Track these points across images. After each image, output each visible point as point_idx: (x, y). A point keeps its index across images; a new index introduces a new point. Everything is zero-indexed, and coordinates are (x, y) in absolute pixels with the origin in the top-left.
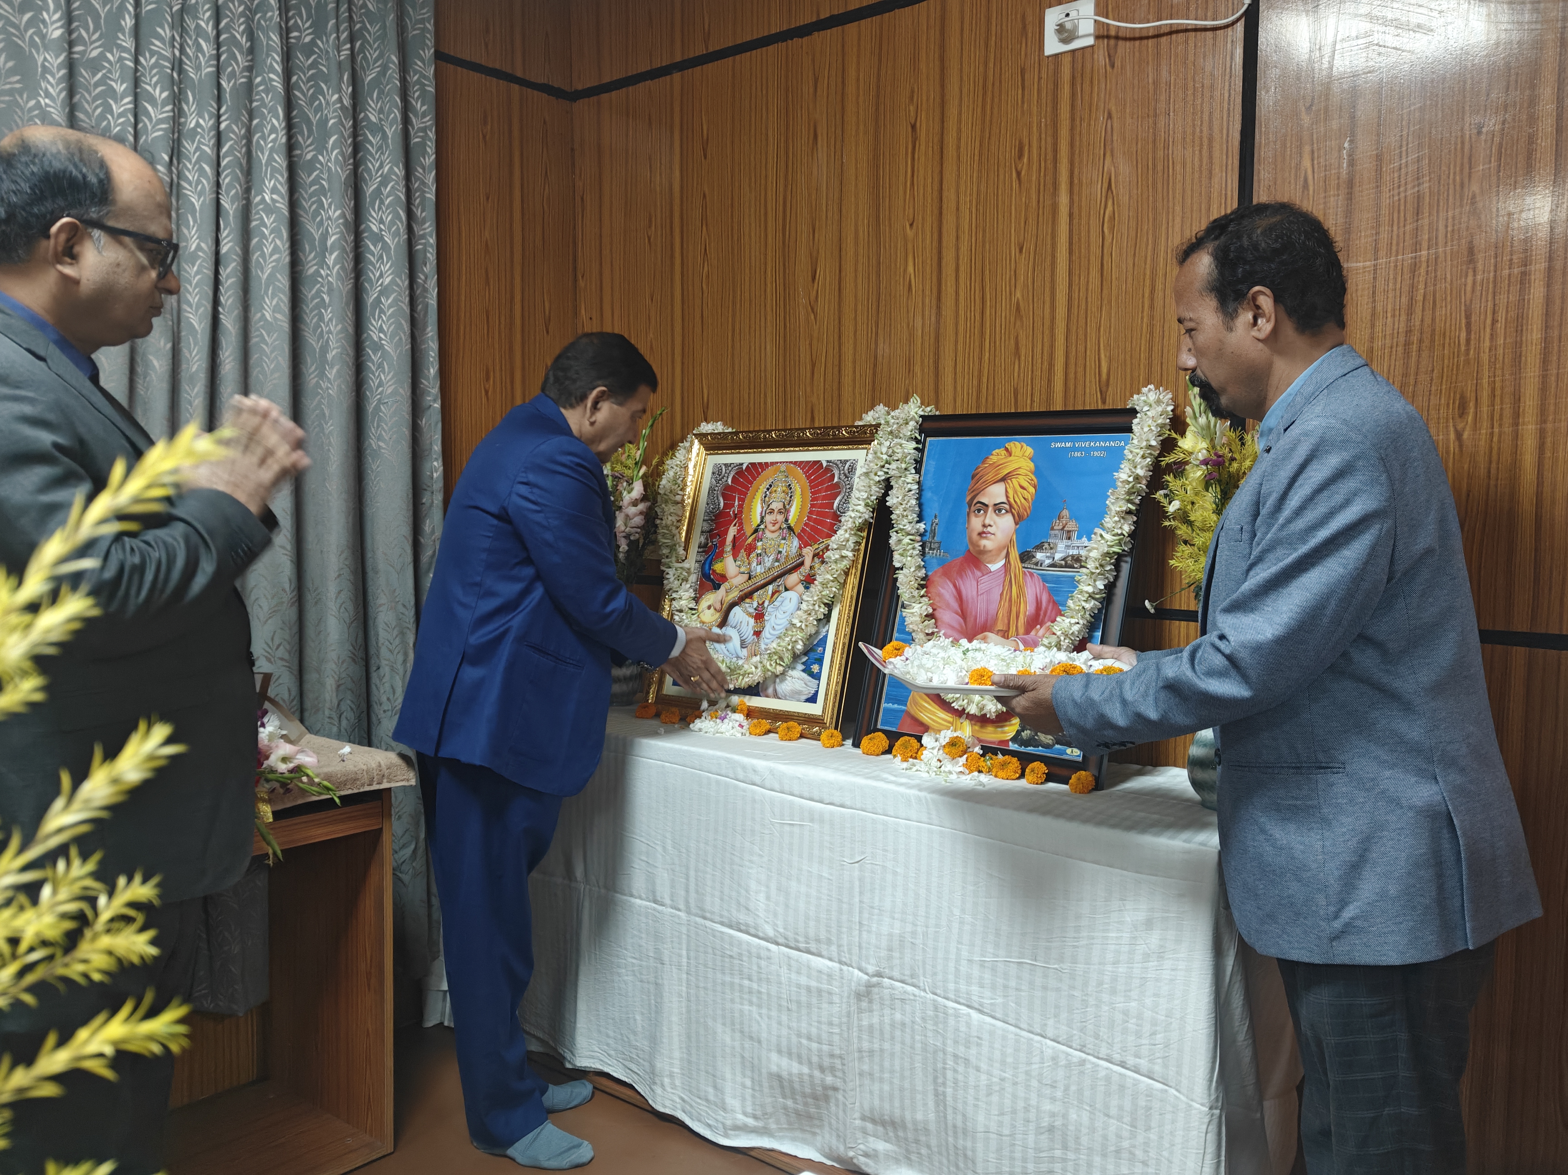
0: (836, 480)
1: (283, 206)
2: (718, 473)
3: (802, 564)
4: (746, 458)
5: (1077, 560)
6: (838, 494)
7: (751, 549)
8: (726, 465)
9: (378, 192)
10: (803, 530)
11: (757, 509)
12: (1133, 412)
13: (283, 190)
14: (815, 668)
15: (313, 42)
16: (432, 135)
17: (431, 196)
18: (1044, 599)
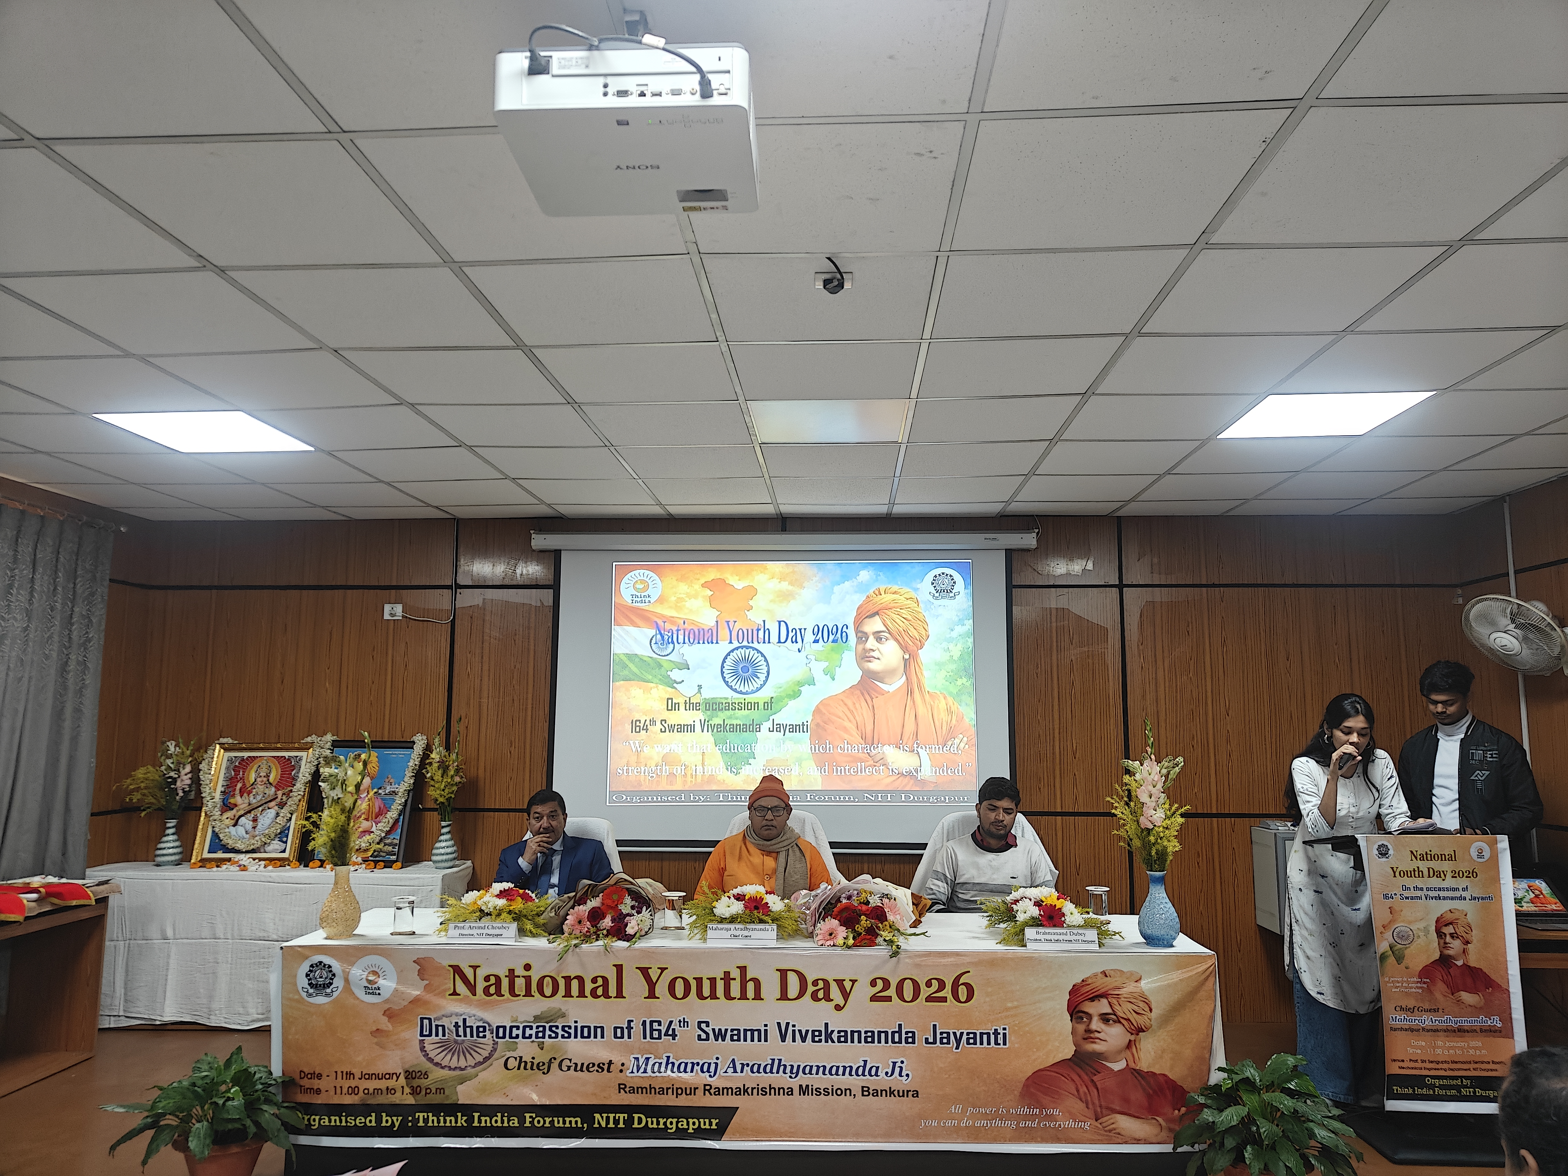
0: (293, 764)
2: (230, 760)
3: (277, 798)
4: (246, 754)
5: (394, 793)
6: (293, 770)
7: (249, 793)
8: (235, 757)
10: (277, 784)
11: (252, 776)
12: (414, 743)
14: (285, 839)
16: (105, 617)
17: (102, 643)
18: (382, 806)
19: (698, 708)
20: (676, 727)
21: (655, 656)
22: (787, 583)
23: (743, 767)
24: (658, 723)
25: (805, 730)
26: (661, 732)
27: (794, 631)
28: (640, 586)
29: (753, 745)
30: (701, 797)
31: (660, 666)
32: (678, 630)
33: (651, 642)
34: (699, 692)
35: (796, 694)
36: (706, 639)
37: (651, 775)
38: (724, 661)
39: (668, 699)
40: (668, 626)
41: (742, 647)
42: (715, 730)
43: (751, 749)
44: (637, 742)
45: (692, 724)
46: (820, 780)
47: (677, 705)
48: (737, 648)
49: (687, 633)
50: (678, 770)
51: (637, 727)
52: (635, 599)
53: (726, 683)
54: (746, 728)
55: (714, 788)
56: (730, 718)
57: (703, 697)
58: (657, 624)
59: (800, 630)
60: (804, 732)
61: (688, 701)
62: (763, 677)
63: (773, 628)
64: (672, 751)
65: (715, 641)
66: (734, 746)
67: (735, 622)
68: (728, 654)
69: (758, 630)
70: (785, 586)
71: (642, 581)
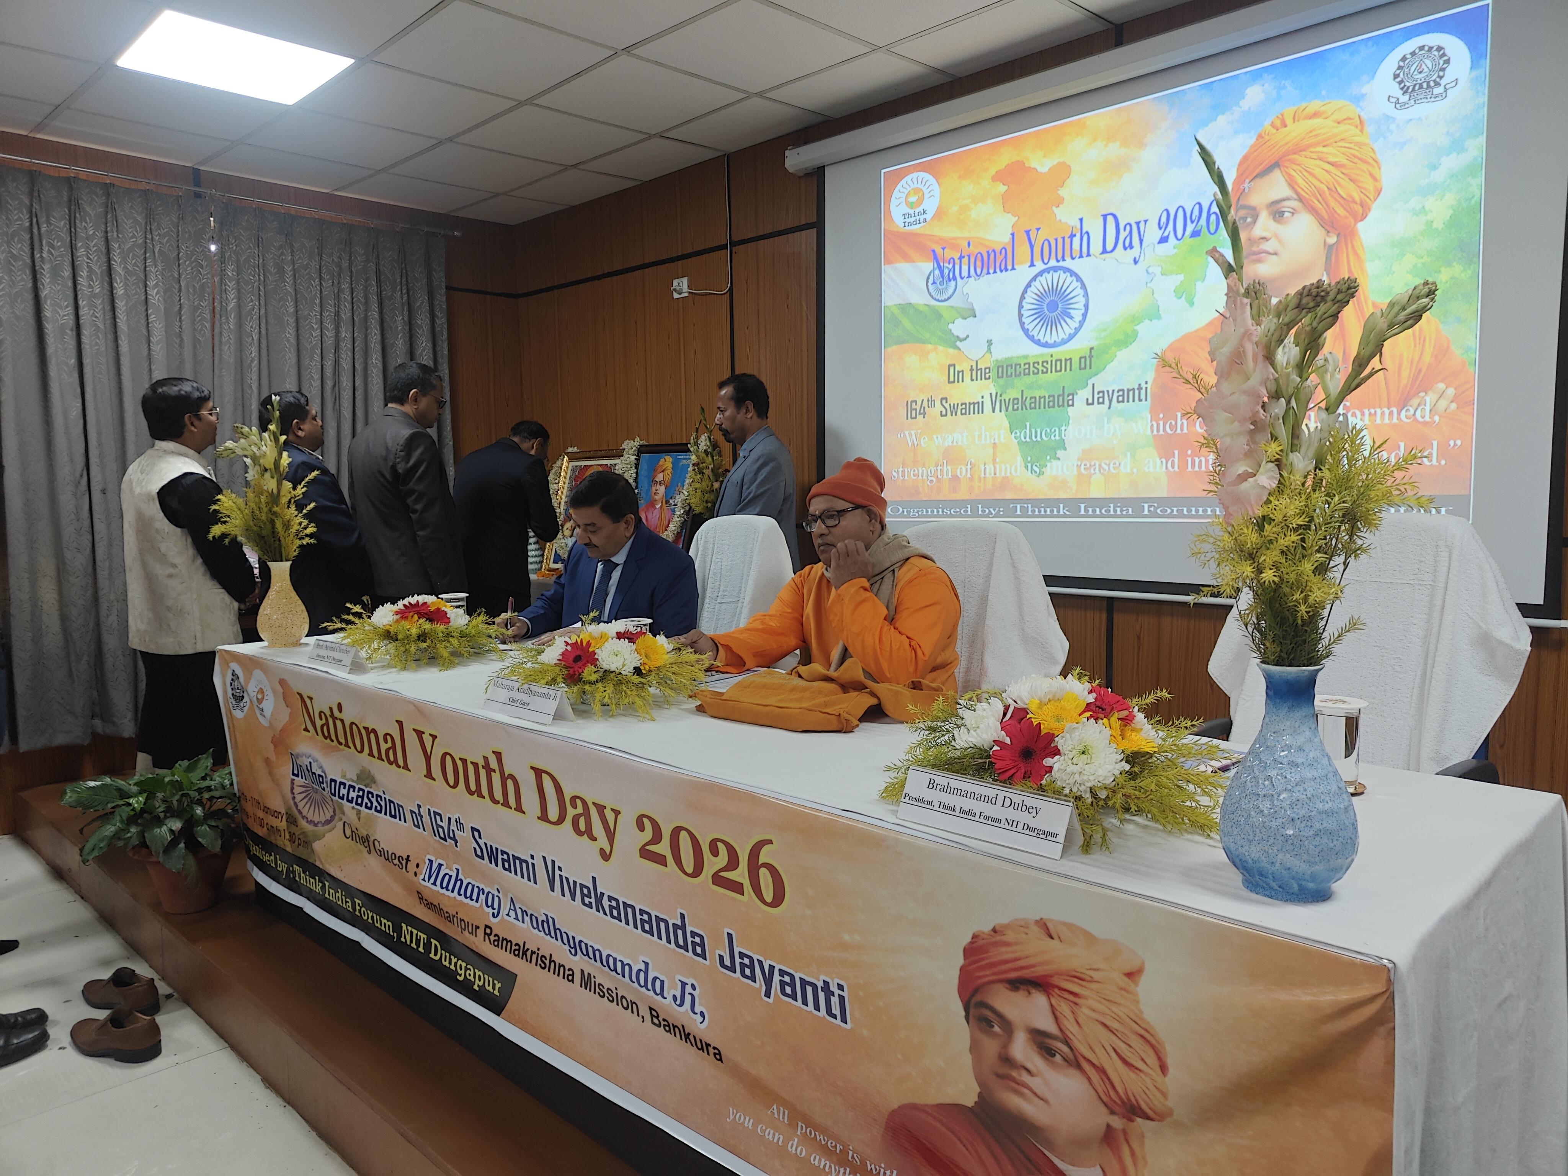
1: (380, 365)
2: (573, 470)
4: (583, 463)
8: (576, 466)
9: (421, 353)
13: (380, 359)
15: (392, 295)
16: (445, 326)
17: (446, 352)
19: (987, 376)
20: (960, 407)
21: (934, 303)
22: (1118, 143)
23: (1049, 464)
24: (938, 403)
25: (1143, 397)
26: (942, 416)
27: (1128, 228)
28: (913, 199)
29: (1063, 428)
30: (992, 510)
31: (939, 316)
32: (961, 258)
33: (927, 282)
34: (989, 350)
35: (1127, 339)
36: (998, 265)
37: (930, 478)
38: (1022, 298)
39: (949, 366)
40: (949, 254)
41: (1047, 270)
42: (1010, 408)
43: (1060, 435)
44: (913, 432)
45: (980, 400)
46: (1164, 480)
47: (961, 374)
48: (1041, 274)
49: (972, 260)
50: (962, 471)
51: (915, 410)
52: (908, 220)
53: (1026, 332)
54: (1054, 401)
55: (1009, 496)
56: (1031, 387)
57: (994, 358)
58: (934, 251)
59: (1138, 223)
60: (1140, 400)
61: (974, 367)
62: (1077, 315)
63: (1094, 227)
64: (955, 444)
65: (1010, 267)
66: (1036, 432)
67: (1038, 229)
68: (1029, 285)
69: (1072, 236)
70: (1115, 149)
71: (917, 191)
